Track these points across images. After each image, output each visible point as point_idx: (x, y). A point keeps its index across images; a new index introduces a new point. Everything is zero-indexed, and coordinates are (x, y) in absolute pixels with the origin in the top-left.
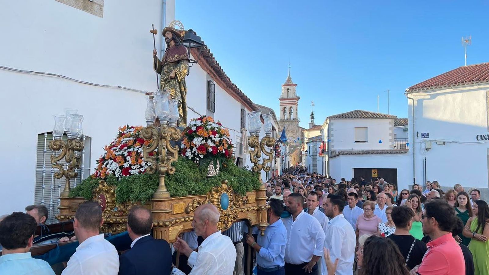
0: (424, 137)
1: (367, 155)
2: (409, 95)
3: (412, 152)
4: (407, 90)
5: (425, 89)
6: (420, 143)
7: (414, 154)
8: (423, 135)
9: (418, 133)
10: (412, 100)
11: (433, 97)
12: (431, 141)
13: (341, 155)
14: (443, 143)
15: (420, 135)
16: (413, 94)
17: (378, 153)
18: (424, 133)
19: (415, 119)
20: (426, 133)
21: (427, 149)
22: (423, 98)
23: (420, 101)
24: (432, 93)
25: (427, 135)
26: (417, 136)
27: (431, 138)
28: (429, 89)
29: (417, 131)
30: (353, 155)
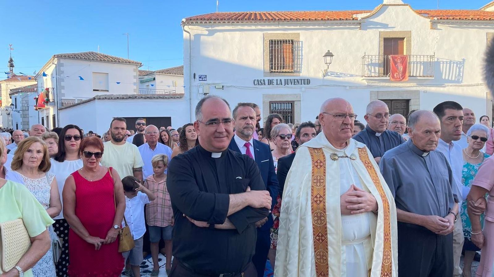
0: (201, 79)
1: (134, 100)
2: (186, 28)
3: (188, 98)
4: (184, 20)
5: (203, 22)
6: (198, 86)
7: (190, 99)
8: (200, 78)
9: (195, 74)
10: (188, 35)
11: (211, 33)
12: (209, 84)
13: (96, 100)
14: (222, 87)
15: (197, 77)
16: (190, 26)
17: (148, 98)
18: (202, 75)
19: (191, 58)
20: (203, 75)
21: (204, 93)
22: (200, 33)
23: (197, 36)
24: (210, 28)
25: (205, 78)
26: (195, 77)
27: (209, 81)
28: (207, 23)
29: (194, 73)
30: (113, 99)
